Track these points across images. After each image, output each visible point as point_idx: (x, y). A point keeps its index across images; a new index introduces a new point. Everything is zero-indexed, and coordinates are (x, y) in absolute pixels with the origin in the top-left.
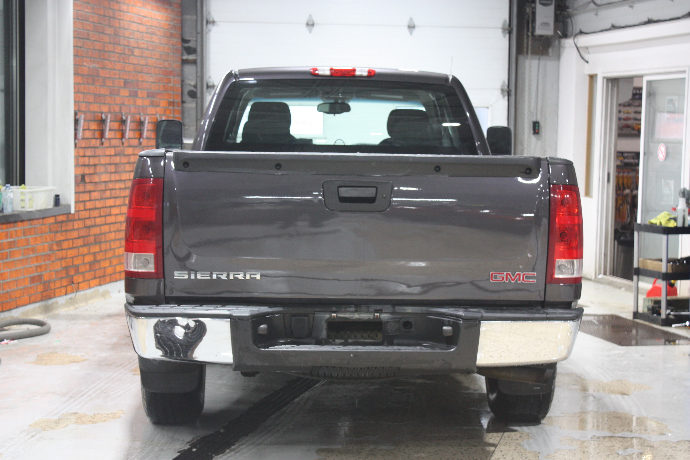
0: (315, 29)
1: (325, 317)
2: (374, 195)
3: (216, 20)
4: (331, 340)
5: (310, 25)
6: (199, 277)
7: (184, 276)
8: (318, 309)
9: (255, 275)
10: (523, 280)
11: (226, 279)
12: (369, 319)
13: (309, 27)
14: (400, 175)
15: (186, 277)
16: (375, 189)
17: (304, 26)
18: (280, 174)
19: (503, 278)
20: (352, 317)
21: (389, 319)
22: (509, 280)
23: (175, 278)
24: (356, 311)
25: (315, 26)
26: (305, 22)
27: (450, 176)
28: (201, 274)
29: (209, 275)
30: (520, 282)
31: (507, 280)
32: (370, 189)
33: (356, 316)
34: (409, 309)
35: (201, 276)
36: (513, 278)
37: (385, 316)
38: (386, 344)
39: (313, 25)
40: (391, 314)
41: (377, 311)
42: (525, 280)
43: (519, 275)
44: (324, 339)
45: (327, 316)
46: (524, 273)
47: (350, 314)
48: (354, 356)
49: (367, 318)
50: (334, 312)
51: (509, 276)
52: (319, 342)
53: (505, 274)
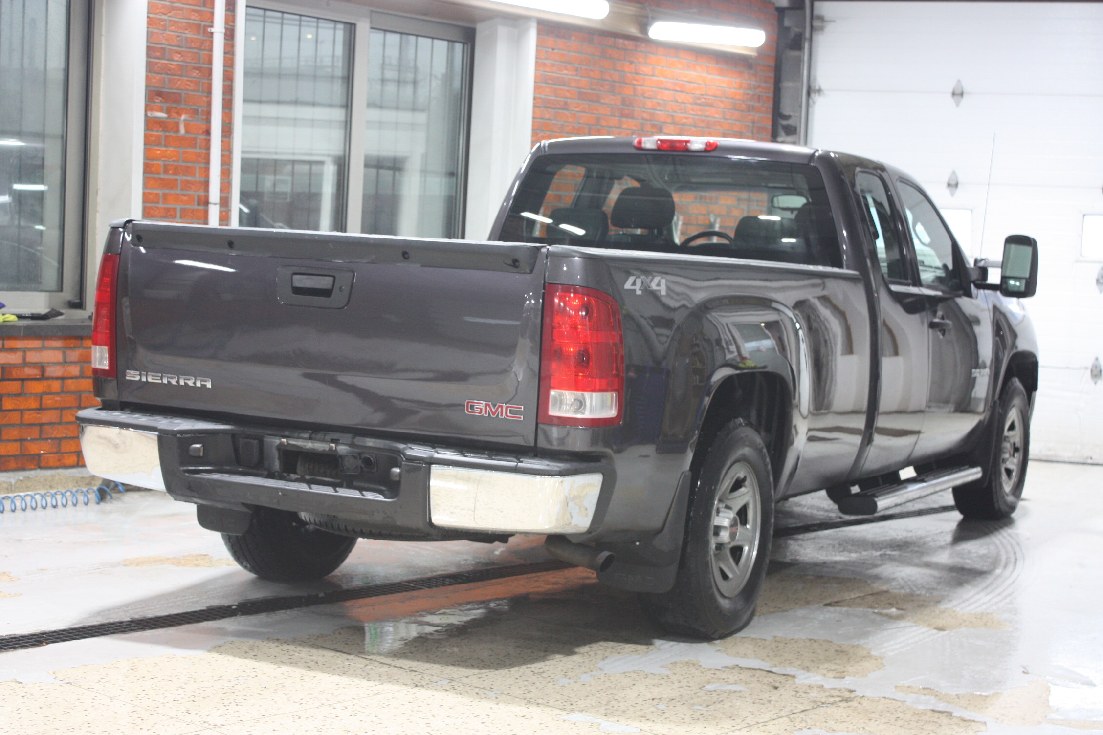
0: (965, 100)
1: (275, 442)
2: (329, 287)
3: (823, 88)
4: (285, 474)
5: (958, 94)
6: (150, 380)
7: (135, 377)
8: (269, 432)
9: (205, 381)
10: (506, 415)
11: (176, 384)
12: (324, 450)
13: (956, 97)
14: (364, 261)
15: (138, 378)
16: (332, 278)
17: (949, 96)
18: (234, 254)
19: (481, 409)
20: (305, 446)
21: (347, 453)
22: (489, 414)
23: (127, 378)
24: (310, 438)
25: (965, 95)
26: (951, 91)
27: (422, 266)
28: (153, 376)
29: (159, 378)
30: (502, 417)
31: (486, 413)
32: (327, 278)
33: (309, 445)
34: (370, 442)
35: (153, 379)
36: (494, 410)
37: (342, 449)
38: (345, 485)
39: (962, 94)
40: (349, 447)
41: (332, 441)
42: (509, 414)
43: (502, 407)
44: (277, 471)
45: (277, 441)
46: (508, 405)
47: (303, 442)
48: (283, 495)
49: (322, 449)
50: (284, 437)
51: (488, 408)
52: (271, 476)
53: (484, 405)
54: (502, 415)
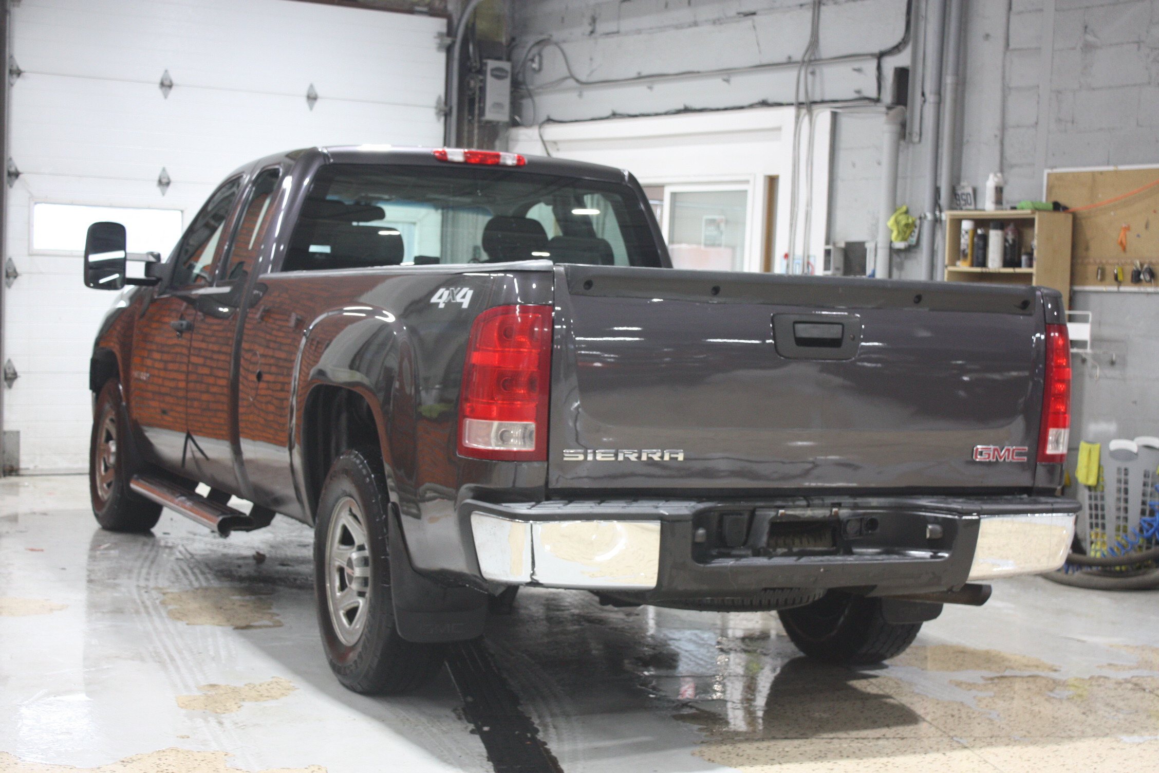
0: (173, 92)
1: (769, 515)
2: (839, 336)
3: (22, 68)
4: (771, 550)
5: (166, 85)
6: (599, 457)
7: (577, 457)
8: (762, 504)
9: (677, 453)
10: (1013, 458)
11: (636, 460)
12: (824, 517)
13: (164, 89)
14: (870, 306)
15: (581, 458)
16: (841, 327)
17: (157, 86)
18: (715, 302)
19: (989, 455)
20: (803, 515)
21: (849, 516)
22: (997, 459)
23: (565, 459)
24: (808, 506)
25: (174, 88)
26: (158, 81)
27: (932, 310)
28: (603, 453)
29: (612, 455)
30: (1009, 461)
31: (993, 458)
32: (836, 326)
33: (809, 513)
34: (874, 501)
35: (603, 457)
36: (1002, 455)
37: (844, 512)
38: (841, 552)
39: (170, 86)
40: (852, 509)
41: (834, 505)
42: (1015, 457)
43: (1009, 450)
44: (763, 548)
45: (772, 513)
46: (1015, 448)
47: (801, 510)
48: (825, 571)
49: (822, 516)
50: (782, 507)
51: (996, 453)
52: (757, 553)
53: (992, 449)
54: (1008, 458)
